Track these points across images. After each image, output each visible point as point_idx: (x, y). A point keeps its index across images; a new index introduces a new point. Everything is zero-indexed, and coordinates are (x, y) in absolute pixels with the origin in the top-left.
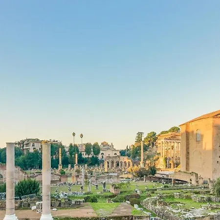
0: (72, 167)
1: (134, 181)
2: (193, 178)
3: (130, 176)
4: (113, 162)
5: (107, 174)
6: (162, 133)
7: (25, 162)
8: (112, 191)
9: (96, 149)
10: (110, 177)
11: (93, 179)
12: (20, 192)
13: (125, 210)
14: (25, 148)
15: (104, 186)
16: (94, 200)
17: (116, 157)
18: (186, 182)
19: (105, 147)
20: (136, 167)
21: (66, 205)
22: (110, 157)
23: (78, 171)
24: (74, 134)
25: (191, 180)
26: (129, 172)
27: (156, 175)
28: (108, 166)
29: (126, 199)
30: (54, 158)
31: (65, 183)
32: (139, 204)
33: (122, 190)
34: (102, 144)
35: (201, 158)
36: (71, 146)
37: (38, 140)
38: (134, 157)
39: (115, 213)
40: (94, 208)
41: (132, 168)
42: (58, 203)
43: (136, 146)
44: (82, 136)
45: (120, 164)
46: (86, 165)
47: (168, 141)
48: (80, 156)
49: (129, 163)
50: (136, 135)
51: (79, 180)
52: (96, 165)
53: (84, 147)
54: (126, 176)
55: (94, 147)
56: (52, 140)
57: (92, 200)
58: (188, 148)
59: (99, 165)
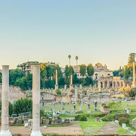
0: (68, 87)
1: (125, 100)
3: (122, 96)
4: (106, 83)
5: (100, 94)
7: (26, 83)
8: (102, 110)
9: (90, 70)
10: (102, 97)
11: (86, 98)
12: (18, 110)
13: (111, 129)
14: (26, 70)
15: (96, 106)
16: (84, 119)
17: (109, 77)
19: (99, 68)
20: (128, 87)
21: (56, 123)
22: (103, 78)
23: (73, 91)
24: (70, 57)
26: (122, 92)
28: (102, 86)
29: (115, 118)
30: (52, 79)
31: (60, 102)
32: (127, 123)
33: (113, 109)
34: (97, 65)
36: (67, 67)
37: (37, 62)
38: (127, 77)
39: (101, 132)
40: (81, 127)
41: (125, 89)
42: (48, 121)
43: (128, 67)
44: (77, 58)
45: (113, 84)
46: (81, 86)
48: (75, 76)
49: (122, 83)
50: (129, 56)
51: (72, 99)
52: (90, 85)
53: (79, 69)
54: (118, 96)
55: (88, 69)
56: (50, 62)
57: (82, 118)
59: (93, 85)
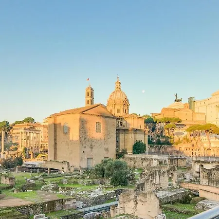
2: (65, 166)
6: (17, 123)
18: (58, 170)
25: (63, 169)
27: (23, 165)
35: (68, 148)
47: (27, 131)
58: (55, 139)
